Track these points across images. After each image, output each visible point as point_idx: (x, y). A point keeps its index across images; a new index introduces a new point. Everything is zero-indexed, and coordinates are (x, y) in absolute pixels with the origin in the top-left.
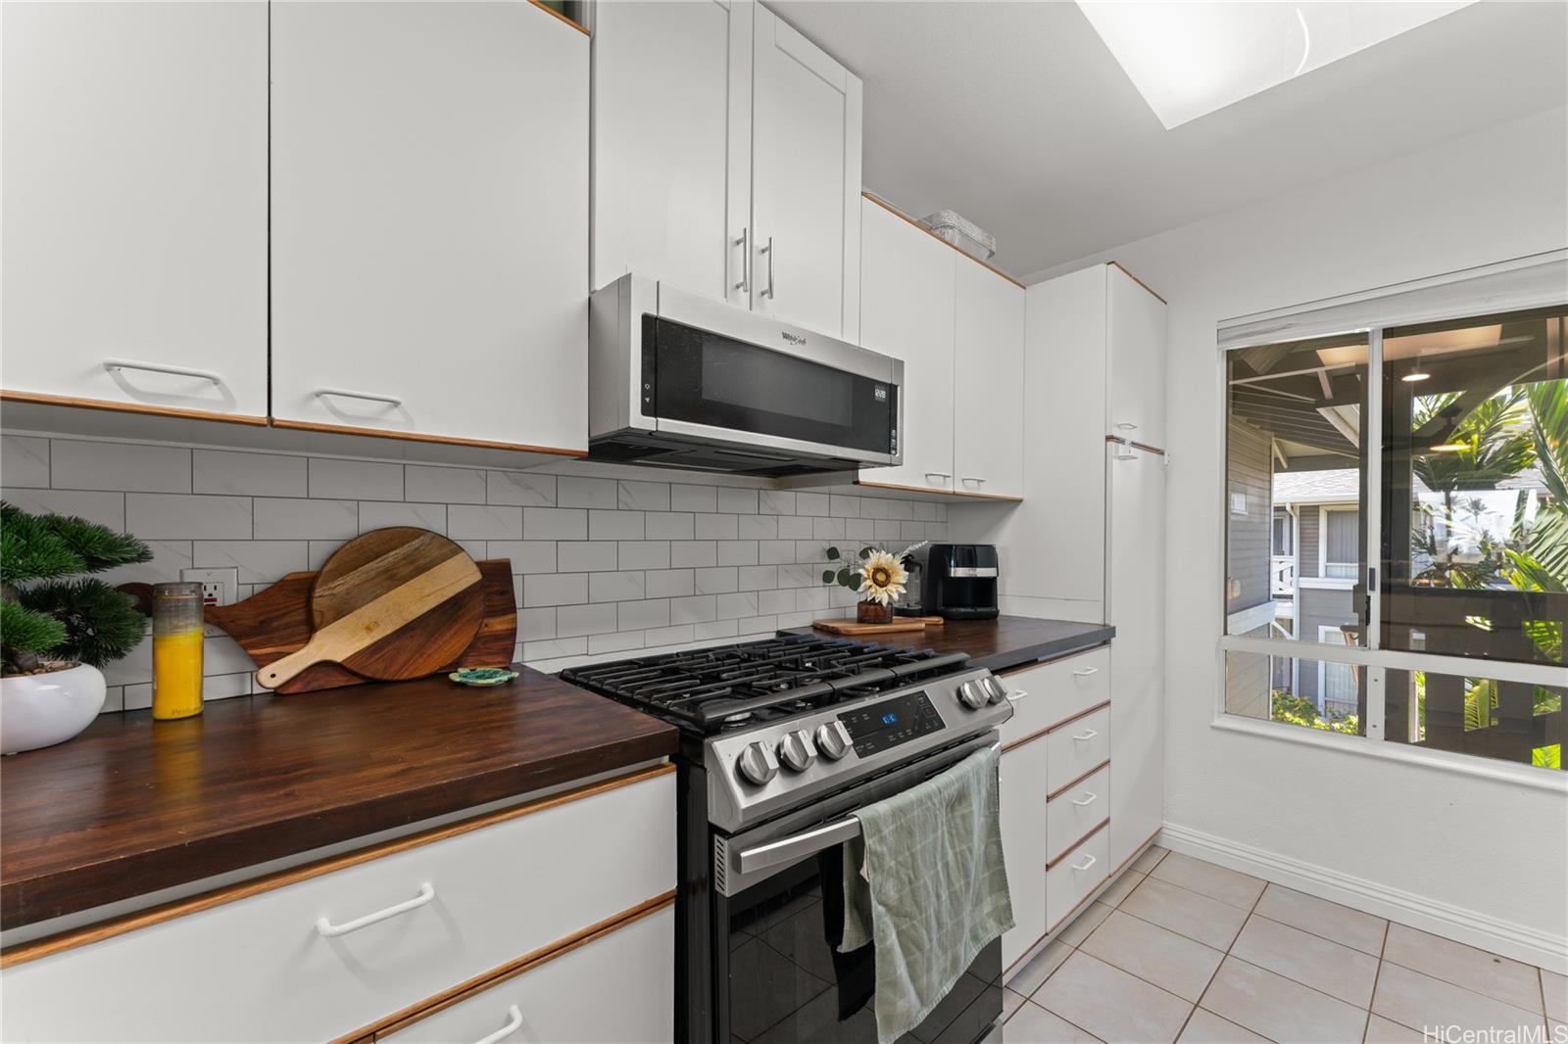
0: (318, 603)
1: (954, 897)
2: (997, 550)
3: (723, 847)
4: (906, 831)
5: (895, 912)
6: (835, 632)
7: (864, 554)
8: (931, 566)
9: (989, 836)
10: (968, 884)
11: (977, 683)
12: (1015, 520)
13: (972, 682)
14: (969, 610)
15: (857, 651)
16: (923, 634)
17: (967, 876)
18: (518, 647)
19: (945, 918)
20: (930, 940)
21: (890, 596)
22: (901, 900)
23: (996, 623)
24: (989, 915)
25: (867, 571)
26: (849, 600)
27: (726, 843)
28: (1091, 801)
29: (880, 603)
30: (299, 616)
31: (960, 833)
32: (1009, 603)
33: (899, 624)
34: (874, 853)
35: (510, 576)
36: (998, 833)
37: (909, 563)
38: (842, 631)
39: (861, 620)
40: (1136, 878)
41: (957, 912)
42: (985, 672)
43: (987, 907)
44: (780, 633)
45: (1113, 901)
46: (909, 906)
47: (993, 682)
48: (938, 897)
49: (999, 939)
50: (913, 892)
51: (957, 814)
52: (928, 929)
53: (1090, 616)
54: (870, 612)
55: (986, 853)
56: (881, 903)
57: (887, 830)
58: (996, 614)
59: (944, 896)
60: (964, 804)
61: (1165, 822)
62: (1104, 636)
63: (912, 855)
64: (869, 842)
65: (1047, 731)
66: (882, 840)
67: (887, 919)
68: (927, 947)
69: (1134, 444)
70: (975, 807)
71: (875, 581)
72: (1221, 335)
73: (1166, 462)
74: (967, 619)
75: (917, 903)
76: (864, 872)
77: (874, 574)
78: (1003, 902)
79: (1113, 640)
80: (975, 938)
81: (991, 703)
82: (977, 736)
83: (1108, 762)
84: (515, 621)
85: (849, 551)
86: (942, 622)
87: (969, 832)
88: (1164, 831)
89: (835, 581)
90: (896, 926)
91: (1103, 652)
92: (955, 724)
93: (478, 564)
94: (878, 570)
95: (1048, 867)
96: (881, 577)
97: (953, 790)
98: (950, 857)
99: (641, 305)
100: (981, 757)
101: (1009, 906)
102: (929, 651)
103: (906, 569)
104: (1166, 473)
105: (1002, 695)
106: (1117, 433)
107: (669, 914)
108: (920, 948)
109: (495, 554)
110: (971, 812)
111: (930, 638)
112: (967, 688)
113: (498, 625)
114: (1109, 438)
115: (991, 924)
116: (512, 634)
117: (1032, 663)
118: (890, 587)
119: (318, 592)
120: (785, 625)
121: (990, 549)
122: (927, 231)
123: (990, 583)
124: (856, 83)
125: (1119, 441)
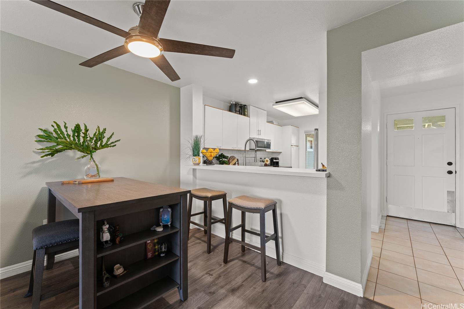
7: (265, 158)
8: (272, 160)
12: (281, 155)
14: (276, 165)
29: (267, 164)
39: (265, 166)
58: (279, 166)
72: (305, 132)
86: (273, 166)
94: (267, 160)
104: (299, 149)
106: (292, 145)
114: (291, 145)
118: (268, 162)
121: (278, 158)
122: (272, 124)
123: (278, 162)
124: (266, 112)
125: (293, 146)
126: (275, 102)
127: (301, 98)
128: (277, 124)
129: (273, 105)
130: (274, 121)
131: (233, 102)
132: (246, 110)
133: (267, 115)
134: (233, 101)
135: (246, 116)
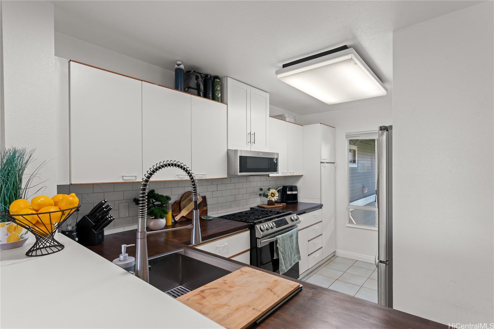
0: (182, 206)
1: (291, 252)
2: (298, 187)
3: (258, 241)
4: (283, 240)
5: (282, 253)
6: (263, 208)
7: (269, 189)
8: (283, 191)
9: (296, 244)
10: (293, 251)
11: (294, 216)
12: (301, 180)
13: (293, 216)
14: (291, 201)
15: (271, 211)
16: (282, 207)
17: (293, 249)
18: (208, 213)
19: (289, 256)
20: (287, 259)
21: (275, 199)
22: (283, 251)
23: (297, 204)
24: (296, 258)
25: (270, 194)
26: (265, 200)
27: (259, 240)
28: (318, 243)
29: (273, 201)
30: (178, 208)
31: (292, 242)
32: (301, 199)
33: (277, 205)
34: (279, 243)
35: (206, 199)
36: (298, 244)
37: (278, 191)
38: (265, 207)
39: (268, 205)
40: (329, 261)
41: (291, 255)
42: (295, 214)
43: (296, 257)
44: (251, 208)
45: (323, 266)
46: (284, 252)
47: (297, 216)
48: (288, 252)
49: (298, 262)
50: (285, 250)
51: (291, 239)
52: (287, 257)
53: (318, 202)
54: (270, 203)
55: (296, 247)
56: (280, 251)
57: (281, 239)
58: (297, 202)
59: (289, 252)
60: (292, 237)
61: (337, 250)
62: (320, 206)
63: (284, 244)
64: (278, 241)
65: (308, 227)
66: (280, 241)
67: (281, 254)
68: (287, 260)
69: (327, 163)
70: (294, 238)
71: (272, 196)
72: (347, 136)
73: (335, 166)
74: (291, 203)
75: (285, 252)
76: (277, 246)
77: (271, 194)
78: (299, 256)
79: (323, 207)
80: (294, 261)
81: (296, 220)
82: (294, 226)
83: (322, 234)
84: (207, 208)
85: (265, 189)
86: (286, 204)
87: (293, 242)
88: (336, 251)
89: (262, 196)
90: (282, 255)
91: (321, 210)
92: (290, 224)
93: (202, 197)
94: (272, 193)
95: (308, 255)
96: (273, 195)
97: (290, 234)
98: (290, 246)
99: (239, 154)
100: (295, 229)
101: (300, 257)
102: (285, 211)
103: (278, 193)
104: (335, 168)
105: (298, 218)
106: (323, 161)
107: (249, 252)
108: (286, 259)
109: (203, 195)
110: (293, 239)
111: (283, 208)
112: (292, 217)
113: (205, 208)
114: (321, 162)
115: (297, 259)
116: (207, 210)
117: (305, 213)
118: (275, 197)
119: (181, 204)
120: (252, 206)
121: (296, 187)
122: (282, 120)
123: (296, 195)
124: (268, 94)
125: (323, 163)
126: (281, 65)
127: (345, 47)
128: (293, 121)
129: (278, 73)
130: (286, 115)
131: (179, 65)
132: (219, 89)
133: (270, 104)
134: (179, 63)
135: (218, 101)
